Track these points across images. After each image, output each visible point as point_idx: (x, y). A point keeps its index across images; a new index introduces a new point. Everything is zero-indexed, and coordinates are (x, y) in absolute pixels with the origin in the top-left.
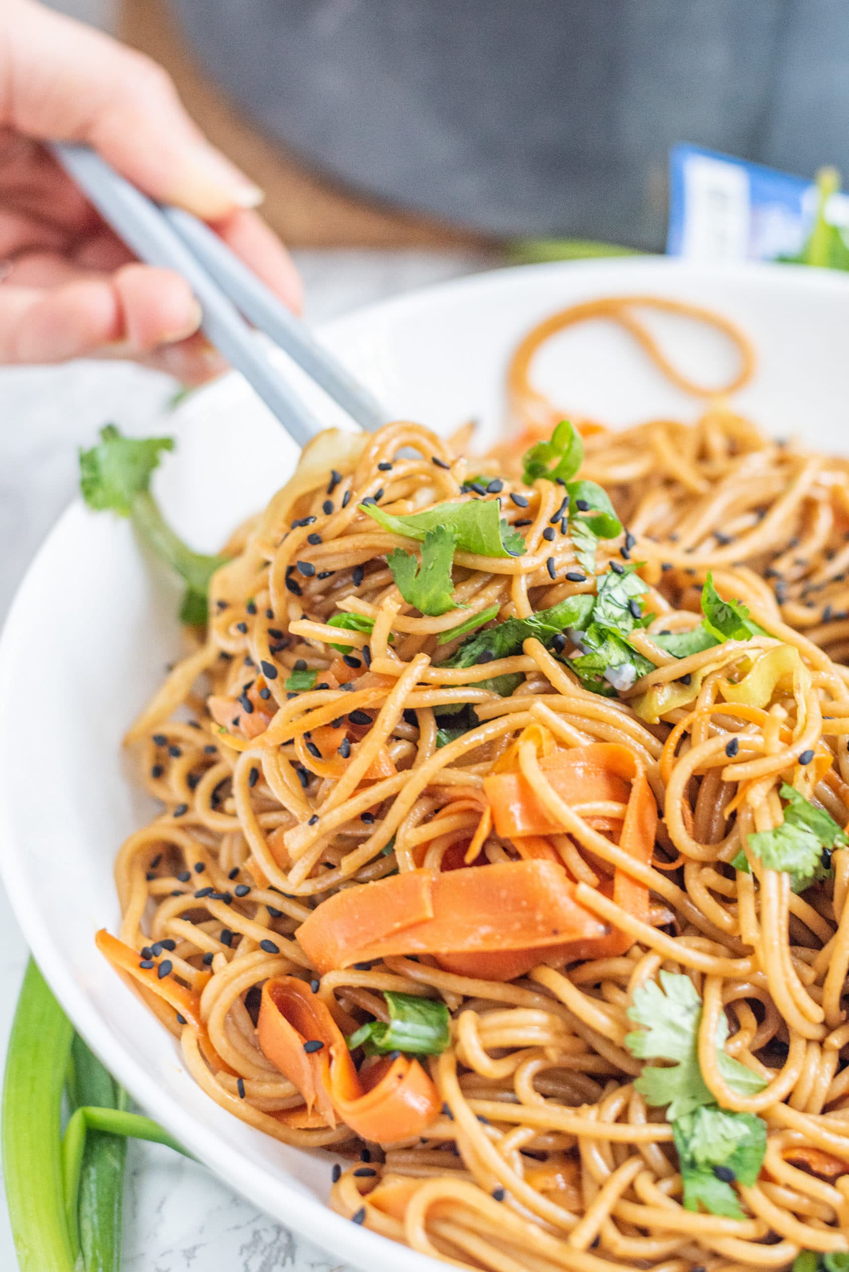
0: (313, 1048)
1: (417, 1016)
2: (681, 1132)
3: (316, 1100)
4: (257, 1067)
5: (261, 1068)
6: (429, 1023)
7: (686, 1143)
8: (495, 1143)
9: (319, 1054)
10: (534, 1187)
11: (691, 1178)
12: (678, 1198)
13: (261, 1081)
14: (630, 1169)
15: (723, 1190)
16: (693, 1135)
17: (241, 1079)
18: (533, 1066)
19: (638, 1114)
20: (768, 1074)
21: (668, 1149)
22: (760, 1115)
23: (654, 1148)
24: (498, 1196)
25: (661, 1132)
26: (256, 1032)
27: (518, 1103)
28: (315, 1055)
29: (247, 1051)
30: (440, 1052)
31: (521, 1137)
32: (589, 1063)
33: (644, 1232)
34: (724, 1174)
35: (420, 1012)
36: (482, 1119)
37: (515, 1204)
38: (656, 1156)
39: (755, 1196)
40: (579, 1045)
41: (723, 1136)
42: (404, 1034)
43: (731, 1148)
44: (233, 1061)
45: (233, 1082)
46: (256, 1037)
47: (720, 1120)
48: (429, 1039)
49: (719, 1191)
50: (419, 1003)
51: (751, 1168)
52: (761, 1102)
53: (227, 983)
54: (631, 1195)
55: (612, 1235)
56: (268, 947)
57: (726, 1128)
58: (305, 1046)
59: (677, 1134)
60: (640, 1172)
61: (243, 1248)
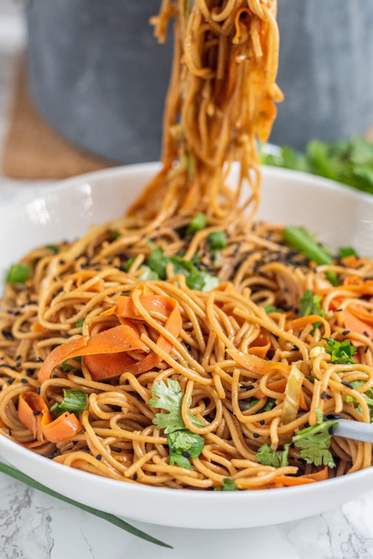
0: (36, 413)
1: (75, 397)
2: (171, 440)
3: (37, 432)
4: (18, 426)
5: (20, 426)
6: (80, 400)
7: (172, 443)
8: (101, 442)
9: (39, 415)
10: (115, 458)
11: (173, 456)
12: (168, 463)
13: (18, 431)
14: (151, 454)
15: (185, 461)
16: (175, 441)
17: (10, 429)
18: (118, 416)
19: (156, 433)
20: (207, 423)
21: (166, 446)
22: (201, 435)
23: (161, 446)
24: (99, 458)
25: (164, 440)
26: (17, 412)
27: (110, 428)
28: (37, 416)
29: (13, 420)
30: (84, 410)
31: (110, 440)
32: (139, 417)
33: (154, 474)
34: (186, 455)
35: (76, 396)
36: (97, 434)
37: (105, 462)
38: (161, 449)
39: (198, 463)
40: (136, 410)
41: (187, 442)
42: (69, 402)
43: (189, 446)
44: (8, 423)
45: (8, 431)
46: (17, 415)
47: (186, 437)
48: (79, 405)
49: (184, 461)
50: (76, 394)
51: (196, 453)
52: (202, 431)
53: (7, 394)
54: (151, 462)
55: (141, 474)
56: (24, 381)
57: (188, 439)
58: (34, 413)
59: (169, 440)
60: (155, 455)
61: (10, 502)
